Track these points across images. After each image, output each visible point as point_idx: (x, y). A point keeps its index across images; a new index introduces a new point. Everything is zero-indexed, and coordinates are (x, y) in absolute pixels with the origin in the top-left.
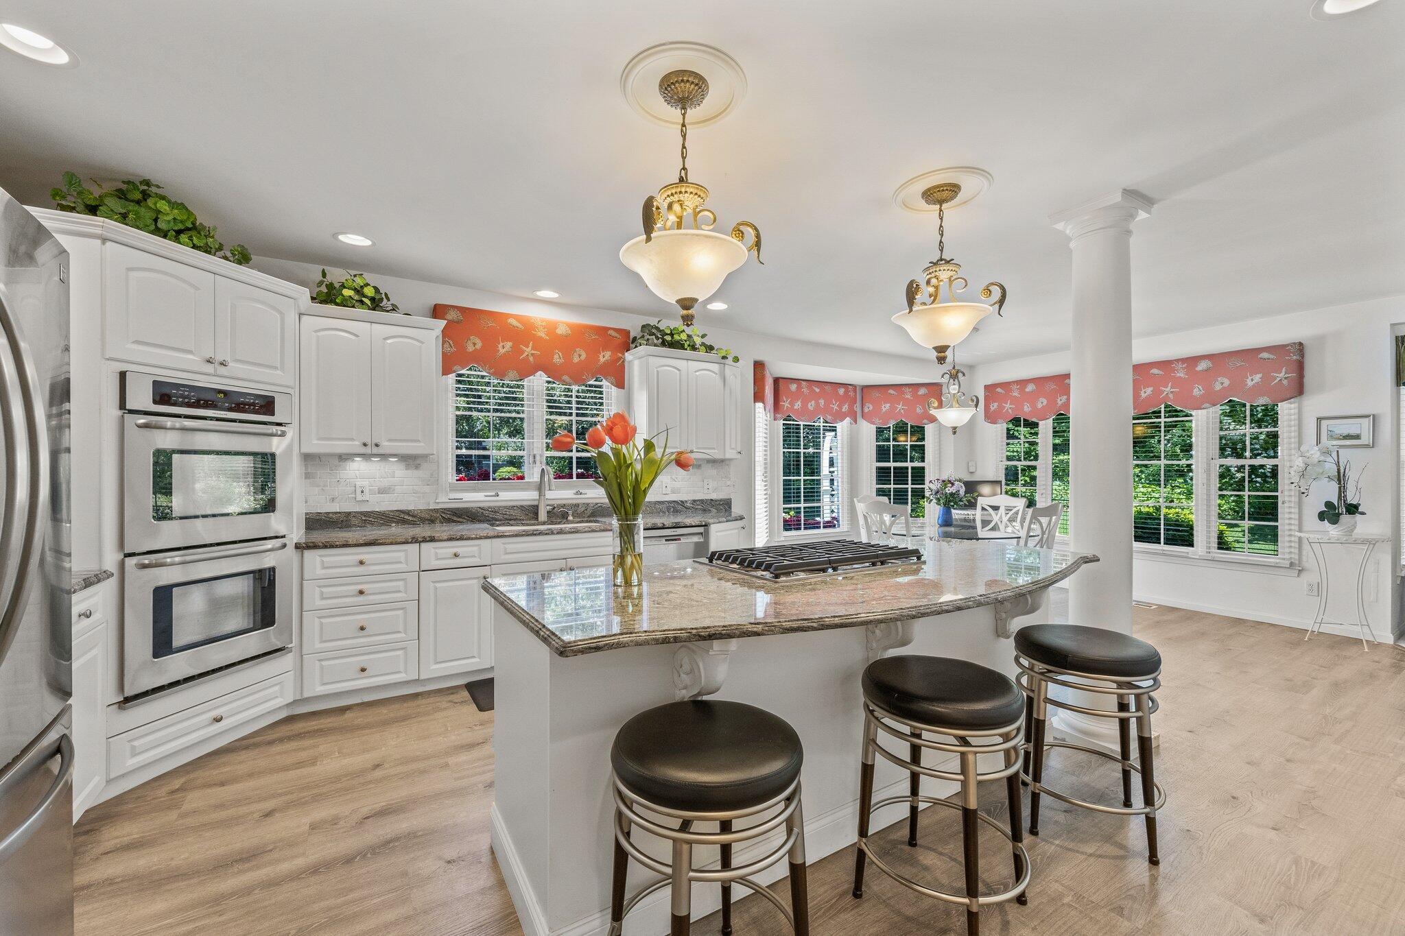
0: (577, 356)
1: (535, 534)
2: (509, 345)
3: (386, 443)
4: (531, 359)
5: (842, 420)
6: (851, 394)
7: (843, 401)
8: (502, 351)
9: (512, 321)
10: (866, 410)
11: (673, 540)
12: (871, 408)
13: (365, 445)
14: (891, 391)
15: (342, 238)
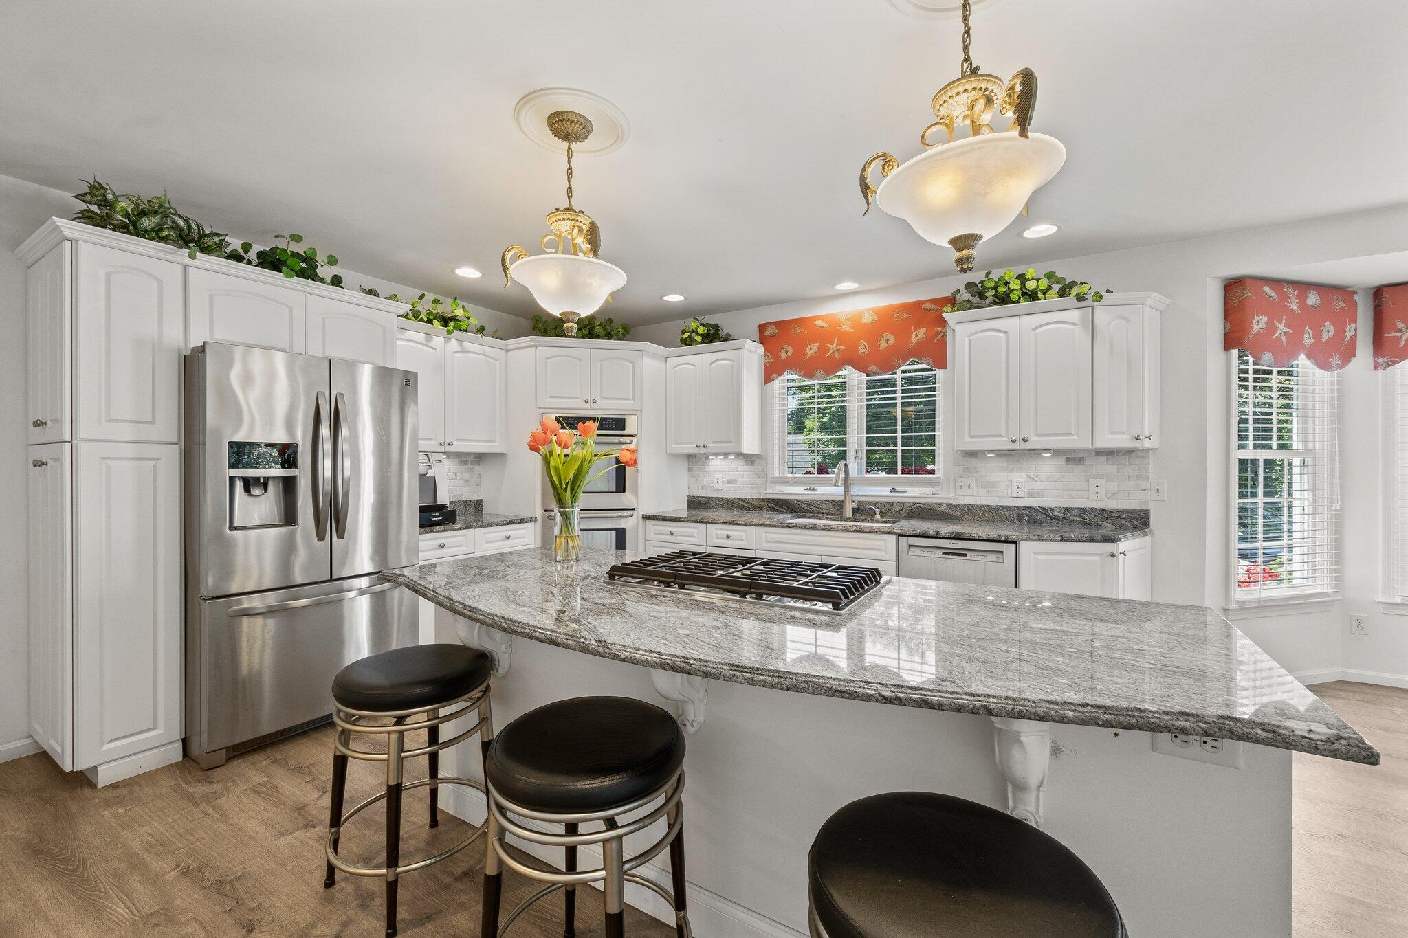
0: (884, 342)
1: (790, 527)
2: (815, 346)
3: (711, 445)
4: (836, 355)
8: (809, 353)
9: (819, 323)
11: (954, 554)
13: (698, 447)
15: (666, 298)
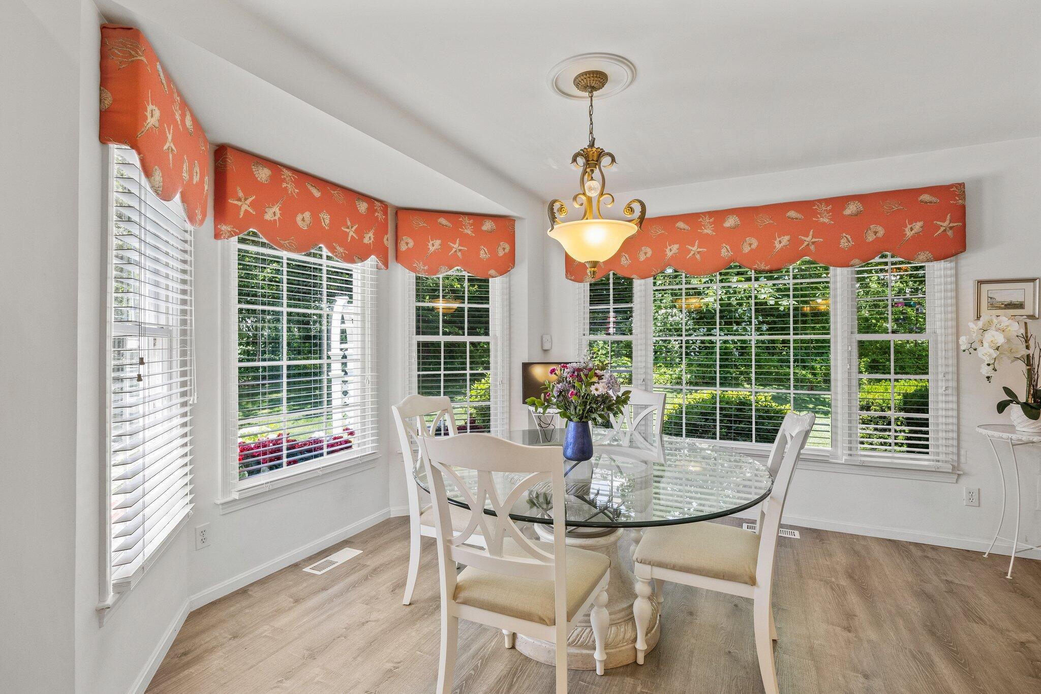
5: (363, 258)
6: (379, 215)
7: (364, 223)
10: (403, 247)
12: (411, 244)
14: (443, 221)
